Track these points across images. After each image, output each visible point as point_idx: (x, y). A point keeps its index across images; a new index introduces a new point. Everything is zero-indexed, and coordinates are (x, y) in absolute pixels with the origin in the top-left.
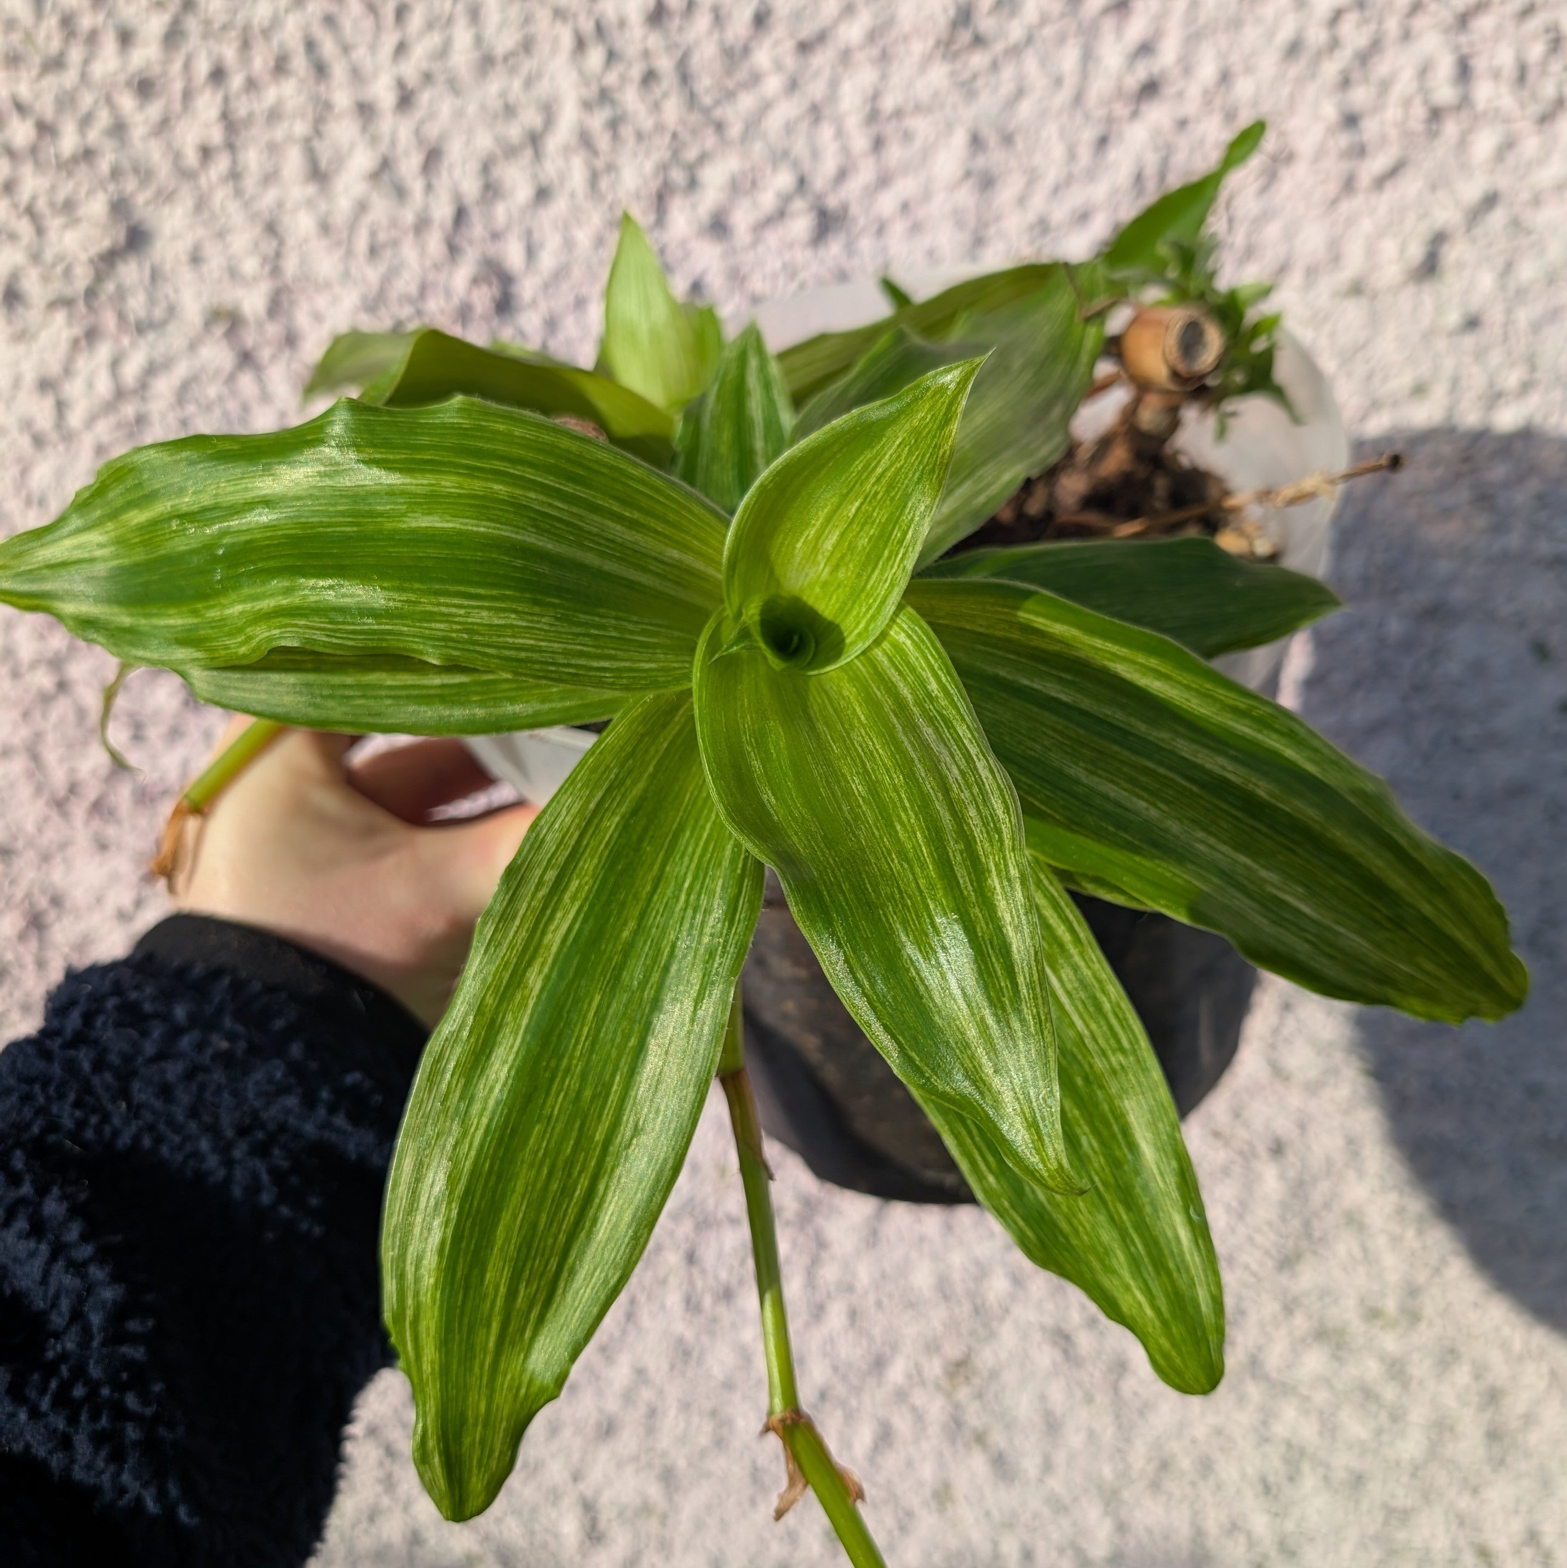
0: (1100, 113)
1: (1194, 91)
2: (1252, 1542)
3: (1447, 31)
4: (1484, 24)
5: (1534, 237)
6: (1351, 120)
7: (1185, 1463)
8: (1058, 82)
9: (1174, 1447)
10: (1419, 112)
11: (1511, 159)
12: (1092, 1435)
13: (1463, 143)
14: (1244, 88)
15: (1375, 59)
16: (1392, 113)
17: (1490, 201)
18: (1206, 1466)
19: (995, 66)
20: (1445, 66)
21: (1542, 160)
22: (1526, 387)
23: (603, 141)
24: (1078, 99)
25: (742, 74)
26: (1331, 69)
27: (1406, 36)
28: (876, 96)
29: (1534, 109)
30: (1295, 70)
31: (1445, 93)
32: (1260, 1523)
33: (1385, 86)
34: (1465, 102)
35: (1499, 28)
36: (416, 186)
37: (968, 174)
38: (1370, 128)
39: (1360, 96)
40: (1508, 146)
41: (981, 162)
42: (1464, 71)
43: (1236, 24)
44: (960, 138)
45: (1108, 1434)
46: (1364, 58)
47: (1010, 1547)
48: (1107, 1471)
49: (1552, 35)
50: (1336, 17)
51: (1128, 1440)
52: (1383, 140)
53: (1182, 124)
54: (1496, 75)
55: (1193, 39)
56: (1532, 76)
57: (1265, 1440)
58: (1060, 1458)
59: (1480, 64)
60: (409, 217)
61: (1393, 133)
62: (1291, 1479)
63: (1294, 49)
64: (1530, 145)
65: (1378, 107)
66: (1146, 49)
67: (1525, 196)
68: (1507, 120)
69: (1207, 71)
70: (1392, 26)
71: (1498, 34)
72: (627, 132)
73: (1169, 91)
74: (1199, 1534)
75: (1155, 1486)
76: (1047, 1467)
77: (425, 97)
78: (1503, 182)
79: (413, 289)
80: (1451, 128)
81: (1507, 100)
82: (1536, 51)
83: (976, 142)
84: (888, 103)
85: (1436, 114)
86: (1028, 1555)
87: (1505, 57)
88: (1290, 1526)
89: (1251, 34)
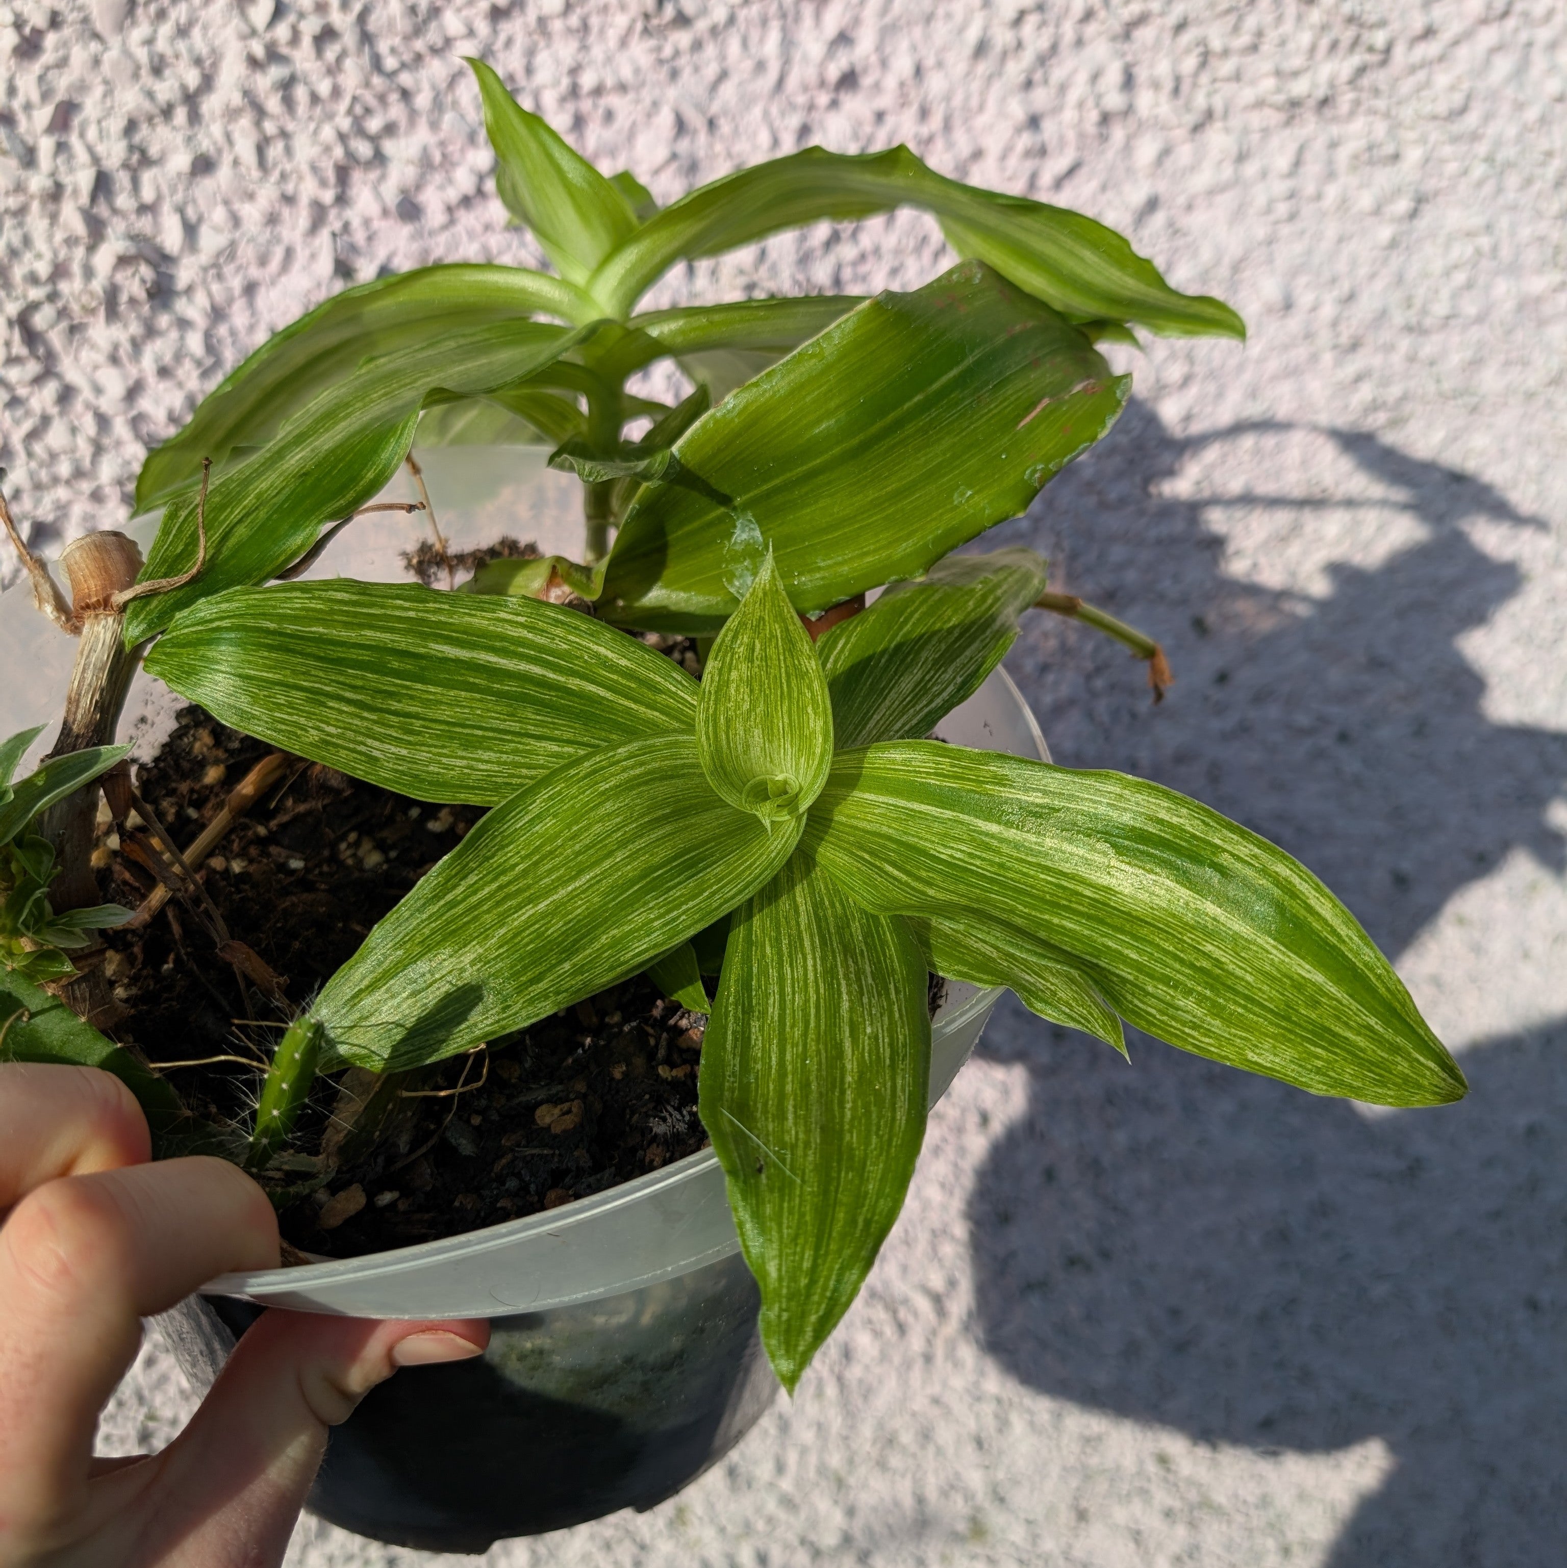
0: (801, 99)
1: (890, 83)
2: (969, 1496)
3: (1114, 39)
4: (1145, 35)
5: (1190, 239)
6: (1034, 122)
7: (907, 1438)
8: (760, 66)
9: (897, 1423)
10: (1093, 116)
11: (1168, 163)
12: (821, 1428)
13: (1128, 148)
14: (936, 83)
15: (1053, 61)
16: (1069, 115)
17: (1152, 204)
18: (926, 1436)
19: (697, 46)
20: (1113, 75)
21: (1193, 168)
22: (1187, 381)
23: (273, 104)
24: (780, 83)
25: (433, 36)
26: (1015, 70)
27: (1079, 43)
28: (574, 71)
29: (1190, 119)
30: (983, 68)
31: (1114, 100)
32: (975, 1479)
33: (1063, 88)
34: (1129, 111)
35: (1158, 40)
36: (46, 145)
37: (674, 156)
38: (1049, 127)
39: (1041, 97)
40: (1166, 152)
41: (683, 146)
42: (1128, 82)
43: (929, 19)
44: (665, 119)
45: (836, 1423)
46: (1043, 60)
47: (746, 1556)
48: (835, 1460)
49: (1201, 49)
50: (1018, 20)
51: (852, 1427)
52: (1062, 142)
53: (880, 117)
54: (1156, 85)
55: (887, 32)
56: (1185, 87)
57: (978, 1399)
58: (792, 1458)
59: (1142, 74)
60: (37, 182)
61: (1071, 135)
62: (1000, 1431)
63: (981, 49)
64: (1184, 153)
65: (1057, 110)
66: (843, 39)
67: (1181, 200)
68: (1165, 128)
69: (903, 65)
70: (1068, 30)
71: (1157, 45)
72: (301, 93)
73: (866, 81)
74: (920, 1500)
75: (882, 1465)
76: (780, 1468)
77: (50, 40)
78: (1162, 187)
79: (43, 269)
80: (1118, 134)
81: (1165, 109)
82: (1190, 63)
83: (681, 126)
84: (587, 80)
85: (1105, 119)
86: (762, 1559)
87: (1163, 68)
88: (1001, 1475)
89: (941, 31)
